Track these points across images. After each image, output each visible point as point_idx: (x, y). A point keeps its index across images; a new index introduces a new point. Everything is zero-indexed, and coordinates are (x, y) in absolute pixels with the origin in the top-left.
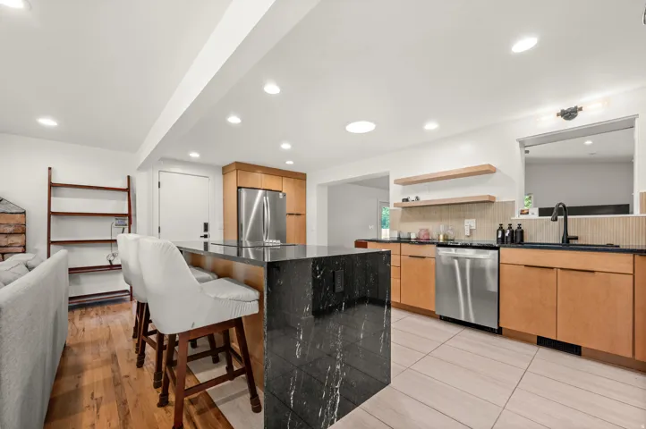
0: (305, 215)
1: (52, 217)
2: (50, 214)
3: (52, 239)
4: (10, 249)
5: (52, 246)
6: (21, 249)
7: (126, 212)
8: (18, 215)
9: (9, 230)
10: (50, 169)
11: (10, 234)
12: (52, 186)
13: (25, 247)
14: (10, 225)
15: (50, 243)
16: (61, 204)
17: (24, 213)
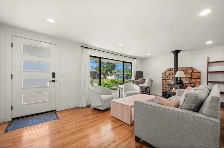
1: (209, 73)
2: (208, 72)
3: (209, 81)
4: (196, 83)
6: (199, 83)
8: (199, 73)
9: (196, 77)
10: (208, 57)
11: (196, 79)
12: (209, 63)
13: (200, 82)
14: (196, 76)
17: (200, 72)
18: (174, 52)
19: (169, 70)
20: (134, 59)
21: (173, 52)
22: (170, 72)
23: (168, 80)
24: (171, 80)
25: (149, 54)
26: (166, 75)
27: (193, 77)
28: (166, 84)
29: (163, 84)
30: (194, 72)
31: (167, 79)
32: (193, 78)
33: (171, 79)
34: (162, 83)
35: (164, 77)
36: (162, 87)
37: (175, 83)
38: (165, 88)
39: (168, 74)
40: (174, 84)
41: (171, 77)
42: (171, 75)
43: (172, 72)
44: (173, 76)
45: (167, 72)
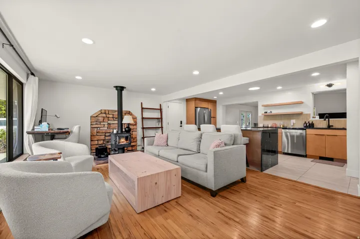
0: (216, 117)
2: (143, 118)
4: (134, 130)
5: (144, 130)
7: (160, 117)
8: (135, 119)
11: (134, 125)
12: (142, 108)
13: (137, 129)
15: (143, 128)
17: (137, 118)
19: (103, 112)
21: (116, 87)
22: (104, 115)
23: (101, 128)
24: (106, 128)
26: (98, 119)
28: (98, 134)
29: (92, 136)
31: (99, 126)
32: (131, 125)
33: (106, 126)
34: (91, 133)
35: (95, 123)
36: (91, 141)
37: (119, 132)
38: (97, 142)
39: (101, 119)
41: (107, 123)
42: (106, 120)
43: (108, 116)
44: (109, 122)
45: (100, 116)
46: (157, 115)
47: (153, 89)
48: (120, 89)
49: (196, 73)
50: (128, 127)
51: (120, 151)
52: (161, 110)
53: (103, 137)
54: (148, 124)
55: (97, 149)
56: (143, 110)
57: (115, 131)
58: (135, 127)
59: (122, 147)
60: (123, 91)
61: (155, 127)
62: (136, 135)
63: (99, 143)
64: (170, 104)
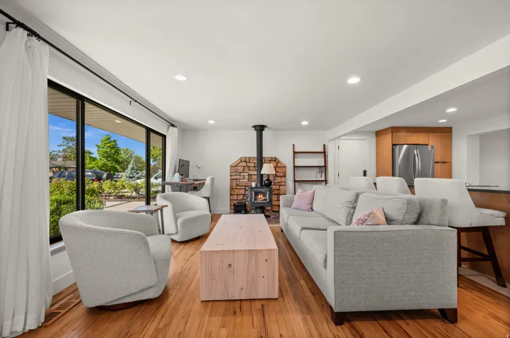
0: (450, 163)
2: (295, 167)
3: (296, 179)
4: (282, 184)
5: (296, 184)
7: (323, 165)
10: (293, 144)
11: (282, 176)
12: (295, 153)
13: (285, 183)
14: (282, 172)
15: (295, 181)
16: (300, 162)
17: (285, 167)
18: (258, 128)
19: (243, 160)
20: (173, 125)
21: (255, 127)
22: (244, 164)
23: (241, 180)
24: (246, 180)
25: (211, 122)
26: (238, 169)
27: (278, 174)
28: (237, 187)
29: (232, 189)
30: (279, 165)
31: (240, 177)
32: (278, 176)
33: (247, 177)
34: (231, 186)
35: (234, 174)
36: (231, 195)
37: (258, 186)
38: (236, 196)
39: (241, 169)
40: (256, 187)
41: (247, 174)
42: (246, 170)
43: (249, 164)
44: (250, 172)
45: (240, 165)
46: (318, 161)
47: (305, 123)
48: (260, 129)
49: (354, 80)
50: (268, 180)
51: (259, 210)
52: (324, 153)
53: (242, 192)
54: (303, 175)
55: (235, 204)
56: (297, 155)
57: (253, 185)
58: (283, 179)
59: (259, 206)
60: (263, 132)
61: (315, 179)
62: (286, 190)
63: (239, 198)
64: (342, 143)
